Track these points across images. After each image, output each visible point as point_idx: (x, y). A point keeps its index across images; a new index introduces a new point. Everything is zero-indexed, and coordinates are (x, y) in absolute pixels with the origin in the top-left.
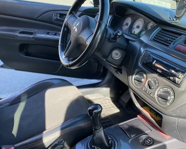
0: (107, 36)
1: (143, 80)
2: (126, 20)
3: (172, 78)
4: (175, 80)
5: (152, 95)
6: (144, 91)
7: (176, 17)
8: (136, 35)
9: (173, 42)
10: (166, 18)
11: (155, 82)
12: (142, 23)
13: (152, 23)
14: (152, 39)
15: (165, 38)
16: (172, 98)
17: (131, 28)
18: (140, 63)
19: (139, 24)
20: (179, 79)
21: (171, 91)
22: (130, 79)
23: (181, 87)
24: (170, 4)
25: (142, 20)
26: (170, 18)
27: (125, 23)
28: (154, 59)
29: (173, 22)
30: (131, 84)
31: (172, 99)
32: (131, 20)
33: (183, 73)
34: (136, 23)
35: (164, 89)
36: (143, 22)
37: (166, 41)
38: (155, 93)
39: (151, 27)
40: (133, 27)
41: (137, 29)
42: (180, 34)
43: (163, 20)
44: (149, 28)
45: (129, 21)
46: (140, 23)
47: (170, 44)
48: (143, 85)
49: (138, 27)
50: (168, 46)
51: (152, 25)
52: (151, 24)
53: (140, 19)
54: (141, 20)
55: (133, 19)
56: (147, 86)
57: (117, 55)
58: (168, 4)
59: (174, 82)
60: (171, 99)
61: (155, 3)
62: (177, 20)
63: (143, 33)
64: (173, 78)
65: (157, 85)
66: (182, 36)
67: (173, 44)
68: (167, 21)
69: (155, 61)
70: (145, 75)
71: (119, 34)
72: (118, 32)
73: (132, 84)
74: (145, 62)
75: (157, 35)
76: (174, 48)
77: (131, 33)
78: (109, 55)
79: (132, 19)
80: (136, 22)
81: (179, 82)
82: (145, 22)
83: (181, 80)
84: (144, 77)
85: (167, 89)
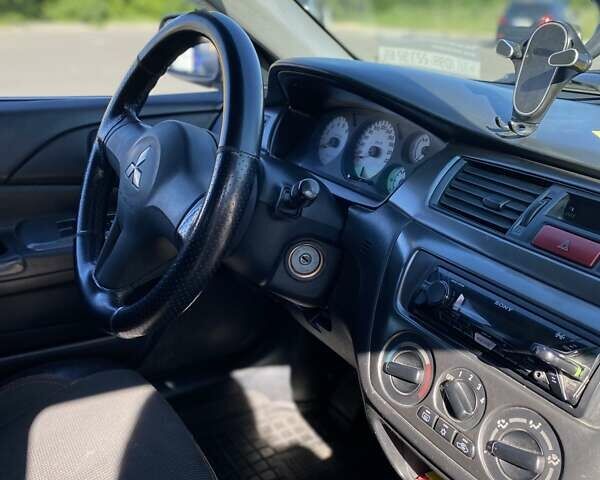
0: (265, 197)
1: (419, 376)
2: (329, 127)
3: (543, 375)
4: (557, 386)
5: (463, 447)
6: (429, 424)
7: (518, 117)
8: (370, 182)
9: (519, 213)
10: (481, 120)
11: (471, 387)
12: (390, 137)
13: (426, 137)
14: (436, 202)
15: (488, 198)
16: (552, 466)
17: (350, 155)
18: (399, 303)
19: (377, 142)
20: (574, 384)
21: (542, 432)
23: (587, 415)
24: (477, 66)
25: (389, 126)
26: (497, 121)
27: (326, 138)
28: (456, 291)
29: (512, 134)
30: (374, 392)
31: (551, 470)
32: (347, 127)
33: (587, 352)
34: (367, 137)
35: (511, 420)
36: (393, 134)
37: (493, 210)
38: (476, 435)
39: (423, 153)
40: (357, 151)
41: (371, 158)
42: (545, 184)
43: (469, 127)
44: (418, 155)
45: (340, 129)
46: (381, 136)
47: (512, 222)
48: (421, 395)
49: (376, 152)
50: (504, 231)
51: (427, 144)
52: (424, 141)
53: (380, 124)
54: (383, 128)
55: (355, 125)
56: (439, 405)
57: (305, 263)
58: (470, 63)
59: (553, 392)
60: (547, 466)
61: (427, 63)
62: (522, 127)
63: (399, 175)
64: (549, 377)
65: (483, 400)
66: (553, 188)
67: (524, 224)
68: (487, 130)
69: (461, 297)
70: (425, 355)
71: (308, 193)
72: (306, 186)
73: (378, 388)
74: (419, 301)
75: (452, 188)
76: (529, 240)
77: (354, 177)
78: (276, 265)
79: (353, 124)
80: (367, 134)
81: (576, 396)
82: (399, 136)
83: (582, 386)
84: (421, 366)
85: (525, 421)
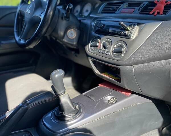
1: (98, 44)
3: (122, 32)
4: (125, 33)
5: (108, 54)
6: (101, 53)
9: (117, 9)
11: (108, 42)
14: (100, 12)
16: (125, 50)
19: (87, 9)
20: (128, 32)
21: (123, 44)
22: (87, 49)
23: (131, 37)
30: (89, 52)
35: (117, 45)
37: (112, 10)
38: (110, 50)
47: (116, 11)
48: (98, 48)
49: (87, 11)
50: (115, 13)
56: (103, 48)
59: (125, 36)
65: (111, 43)
66: (125, 3)
67: (119, 10)
70: (99, 40)
74: (97, 29)
75: (104, 9)
76: (120, 12)
77: (82, 15)
78: (65, 35)
81: (129, 34)
83: (130, 32)
84: (98, 42)
85: (119, 44)
